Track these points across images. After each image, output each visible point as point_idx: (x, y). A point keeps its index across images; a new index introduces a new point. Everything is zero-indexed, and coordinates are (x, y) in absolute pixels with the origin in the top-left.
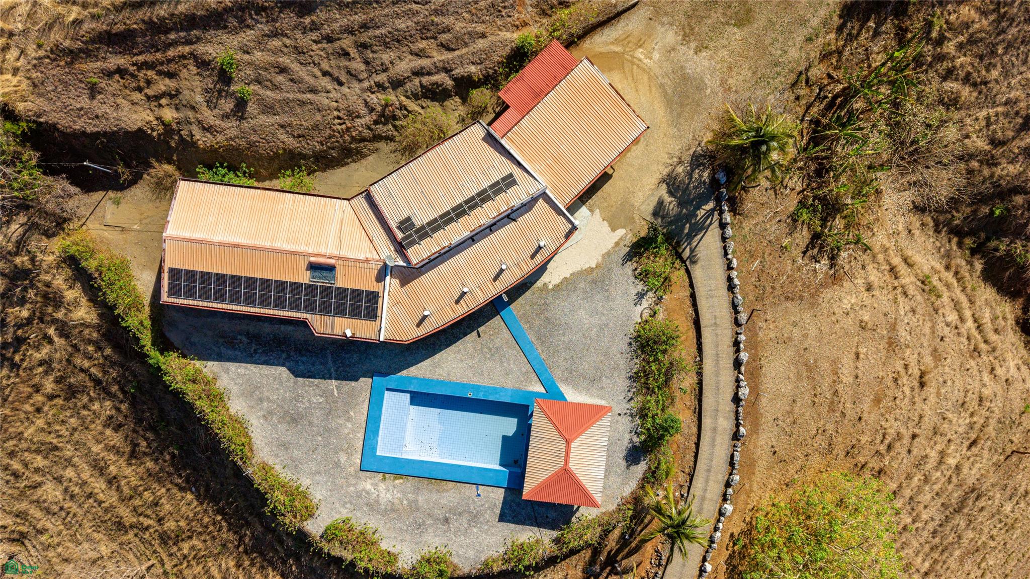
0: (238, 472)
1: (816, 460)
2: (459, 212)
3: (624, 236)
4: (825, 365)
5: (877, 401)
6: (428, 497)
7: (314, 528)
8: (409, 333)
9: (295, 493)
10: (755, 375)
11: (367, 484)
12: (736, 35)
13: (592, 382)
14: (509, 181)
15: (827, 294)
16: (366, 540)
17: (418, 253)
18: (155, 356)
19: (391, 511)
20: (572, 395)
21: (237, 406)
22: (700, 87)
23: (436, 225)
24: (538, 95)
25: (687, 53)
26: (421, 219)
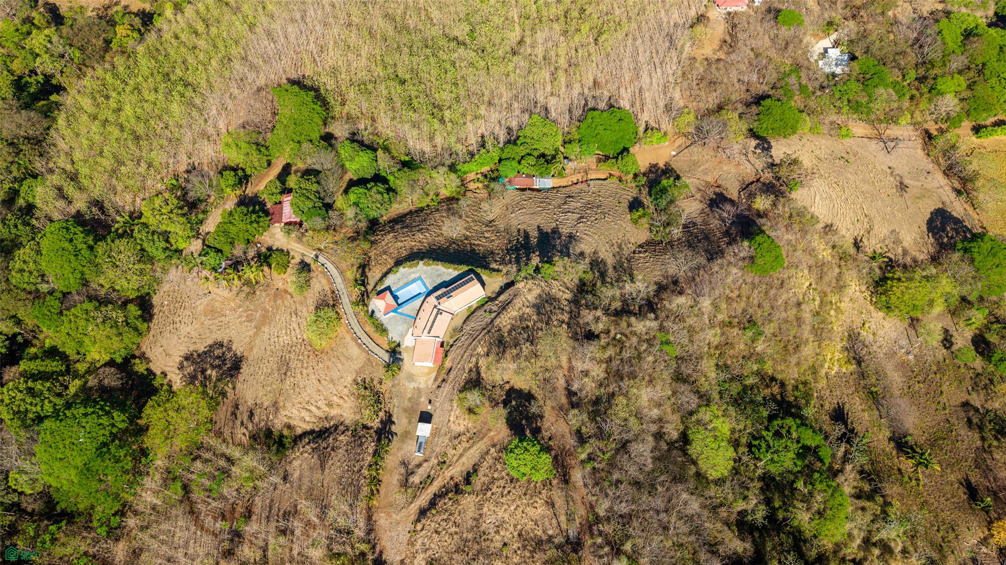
0: (441, 261)
1: (334, 345)
2: (434, 322)
3: (403, 347)
4: (345, 362)
5: (328, 367)
6: (405, 280)
7: (421, 263)
8: (428, 299)
9: (429, 265)
10: (359, 346)
11: (417, 275)
12: (409, 396)
13: (390, 319)
14: (429, 333)
15: (354, 376)
16: (411, 267)
17: (435, 310)
18: (470, 267)
19: (410, 274)
20: (392, 314)
21: (451, 270)
22: (409, 382)
23: (436, 317)
24: (436, 353)
25: (416, 385)
26: (439, 316)
